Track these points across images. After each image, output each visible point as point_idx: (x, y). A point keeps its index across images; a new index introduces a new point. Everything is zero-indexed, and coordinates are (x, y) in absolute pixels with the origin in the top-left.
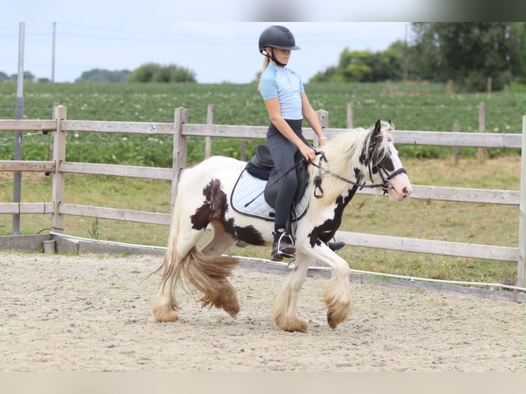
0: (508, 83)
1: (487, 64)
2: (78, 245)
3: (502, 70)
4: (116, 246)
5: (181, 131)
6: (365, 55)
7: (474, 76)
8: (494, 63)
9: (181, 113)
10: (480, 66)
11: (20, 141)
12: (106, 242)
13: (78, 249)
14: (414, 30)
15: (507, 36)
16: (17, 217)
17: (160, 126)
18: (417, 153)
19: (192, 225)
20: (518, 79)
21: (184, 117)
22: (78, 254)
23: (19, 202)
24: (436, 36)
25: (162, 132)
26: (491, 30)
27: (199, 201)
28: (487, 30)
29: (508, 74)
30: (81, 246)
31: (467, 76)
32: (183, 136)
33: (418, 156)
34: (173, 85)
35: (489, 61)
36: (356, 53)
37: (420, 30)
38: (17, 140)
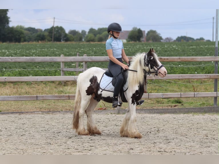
11: (217, 66)
16: (216, 98)
19: (87, 94)
23: (217, 92)
27: (88, 84)
38: (216, 65)
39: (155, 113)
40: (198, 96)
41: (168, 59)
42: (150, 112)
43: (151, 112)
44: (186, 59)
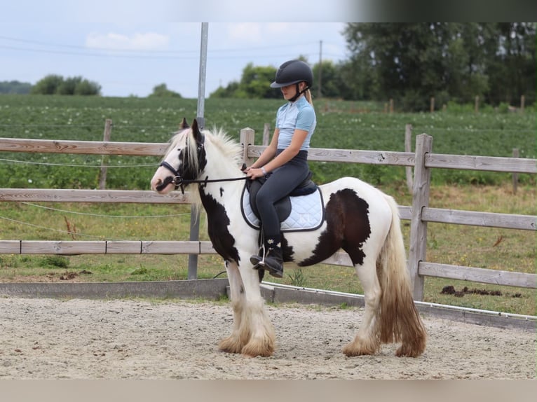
0: (445, 102)
1: (424, 83)
2: (274, 292)
3: (439, 89)
4: (327, 295)
5: (424, 162)
6: (268, 71)
7: (411, 95)
8: (432, 82)
9: (425, 141)
10: (417, 85)
12: (314, 290)
13: (273, 297)
14: (349, 47)
15: (444, 55)
16: (194, 258)
17: (393, 155)
18: (472, 179)
20: (455, 99)
21: (427, 145)
22: (273, 302)
23: (199, 240)
24: (373, 55)
25: (397, 163)
26: (429, 50)
28: (424, 49)
29: (444, 93)
30: (277, 293)
31: (403, 95)
32: (427, 168)
33: (474, 182)
34: (77, 98)
35: (426, 80)
36: (259, 69)
37: (356, 48)
39: (35, 295)
40: (150, 252)
41: (75, 147)
42: (24, 292)
43: (27, 293)
44: (123, 149)
